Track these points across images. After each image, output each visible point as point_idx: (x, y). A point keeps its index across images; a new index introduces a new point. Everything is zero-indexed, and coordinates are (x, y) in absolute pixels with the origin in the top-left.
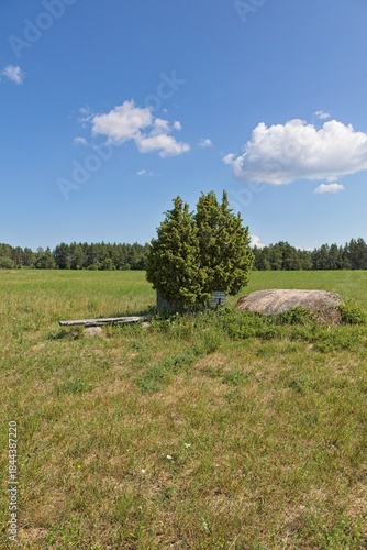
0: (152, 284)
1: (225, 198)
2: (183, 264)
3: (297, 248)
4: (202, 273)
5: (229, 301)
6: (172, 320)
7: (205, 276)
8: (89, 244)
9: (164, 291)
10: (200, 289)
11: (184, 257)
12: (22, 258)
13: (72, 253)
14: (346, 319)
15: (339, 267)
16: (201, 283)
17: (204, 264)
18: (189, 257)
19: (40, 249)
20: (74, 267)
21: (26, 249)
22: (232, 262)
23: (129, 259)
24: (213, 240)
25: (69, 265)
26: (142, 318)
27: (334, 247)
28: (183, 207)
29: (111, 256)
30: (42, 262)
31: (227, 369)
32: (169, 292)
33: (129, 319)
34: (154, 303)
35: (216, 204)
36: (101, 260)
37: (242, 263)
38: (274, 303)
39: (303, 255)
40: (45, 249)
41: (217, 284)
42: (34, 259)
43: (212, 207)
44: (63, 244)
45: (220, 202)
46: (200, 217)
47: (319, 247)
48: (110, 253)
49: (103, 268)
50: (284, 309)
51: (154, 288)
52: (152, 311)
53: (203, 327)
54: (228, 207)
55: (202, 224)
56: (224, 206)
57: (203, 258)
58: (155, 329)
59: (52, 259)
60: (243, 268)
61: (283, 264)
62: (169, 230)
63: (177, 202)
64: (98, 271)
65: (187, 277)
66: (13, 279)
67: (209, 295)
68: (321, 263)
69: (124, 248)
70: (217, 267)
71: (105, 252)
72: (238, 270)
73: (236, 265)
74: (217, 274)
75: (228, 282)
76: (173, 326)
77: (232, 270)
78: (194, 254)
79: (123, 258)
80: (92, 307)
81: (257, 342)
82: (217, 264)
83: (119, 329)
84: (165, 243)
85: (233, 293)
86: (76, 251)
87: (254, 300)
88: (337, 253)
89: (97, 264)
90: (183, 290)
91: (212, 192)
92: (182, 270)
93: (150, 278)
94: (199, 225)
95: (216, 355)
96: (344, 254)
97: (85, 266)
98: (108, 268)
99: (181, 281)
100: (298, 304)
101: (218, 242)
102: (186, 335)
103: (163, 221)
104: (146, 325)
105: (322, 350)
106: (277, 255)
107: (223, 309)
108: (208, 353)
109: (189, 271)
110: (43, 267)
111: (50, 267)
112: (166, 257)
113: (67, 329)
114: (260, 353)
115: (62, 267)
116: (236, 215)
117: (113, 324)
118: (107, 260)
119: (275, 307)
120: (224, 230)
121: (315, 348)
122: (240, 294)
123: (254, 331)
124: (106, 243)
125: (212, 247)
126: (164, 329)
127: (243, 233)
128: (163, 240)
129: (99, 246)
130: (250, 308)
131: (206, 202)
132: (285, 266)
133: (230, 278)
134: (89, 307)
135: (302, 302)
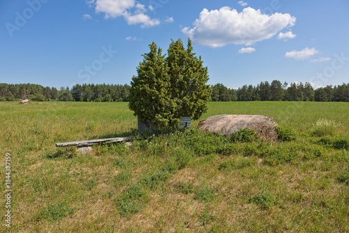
0: (133, 112)
1: (189, 44)
2: (157, 96)
3: (228, 88)
4: (173, 103)
5: (193, 124)
6: (150, 140)
7: (175, 105)
8: (95, 85)
9: (143, 117)
10: (172, 116)
11: (159, 90)
12: (50, 94)
13: (84, 91)
14: (282, 137)
15: (254, 100)
16: (172, 111)
17: (174, 96)
18: (162, 90)
19: (62, 88)
20: (85, 100)
21: (53, 88)
22: (196, 94)
23: (122, 95)
24: (181, 77)
25: (82, 99)
26: (125, 138)
27: (250, 87)
28: (157, 50)
29: (110, 93)
30: (63, 96)
31: (196, 184)
32: (147, 118)
33: (115, 140)
34: (135, 126)
35: (183, 49)
36: (103, 95)
37: (203, 95)
38: (227, 125)
39: (232, 92)
40: (66, 88)
41: (184, 111)
42: (59, 95)
43: (180, 51)
44: (78, 85)
45: (186, 48)
46: (170, 59)
47: (241, 87)
48: (109, 91)
49: (105, 101)
50: (235, 130)
51: (135, 115)
52: (133, 133)
53: (174, 145)
54: (192, 52)
55: (172, 64)
56: (189, 51)
57: (173, 91)
58: (136, 148)
59: (70, 95)
60: (204, 98)
61: (219, 98)
62: (146, 69)
63: (153, 47)
64: (101, 103)
65: (161, 106)
66: (40, 108)
67: (179, 120)
68: (243, 97)
69: (118, 87)
70: (185, 98)
71: (106, 90)
72: (200, 100)
73: (199, 96)
74: (184, 104)
75: (193, 110)
76: (151, 146)
77: (196, 101)
78: (166, 88)
79: (118, 94)
80: (89, 129)
81: (217, 157)
82: (184, 95)
83: (106, 148)
84: (143, 79)
85: (196, 118)
86: (87, 89)
87: (211, 123)
88: (252, 91)
89: (101, 98)
90: (158, 117)
91: (179, 40)
92: (157, 100)
93: (132, 107)
94: (170, 65)
95: (186, 171)
96: (256, 91)
97: (92, 99)
98: (108, 101)
99: (156, 109)
100: (245, 126)
101: (185, 79)
102: (160, 152)
103: (142, 61)
104: (129, 144)
105: (270, 165)
106: (216, 92)
107: (189, 131)
108: (180, 169)
109: (163, 101)
110: (64, 100)
111: (69, 100)
112: (144, 90)
113: (63, 150)
114: (222, 167)
115: (78, 100)
116: (198, 58)
117: (102, 144)
118: (107, 95)
119: (228, 128)
120: (189, 69)
121: (265, 163)
122: (201, 119)
123: (214, 148)
124: (106, 84)
125: (180, 82)
126: (143, 147)
127: (204, 72)
128: (141, 76)
129: (101, 86)
130: (209, 129)
131: (175, 47)
132: (221, 99)
133: (194, 106)
134: (87, 129)
135: (248, 125)
